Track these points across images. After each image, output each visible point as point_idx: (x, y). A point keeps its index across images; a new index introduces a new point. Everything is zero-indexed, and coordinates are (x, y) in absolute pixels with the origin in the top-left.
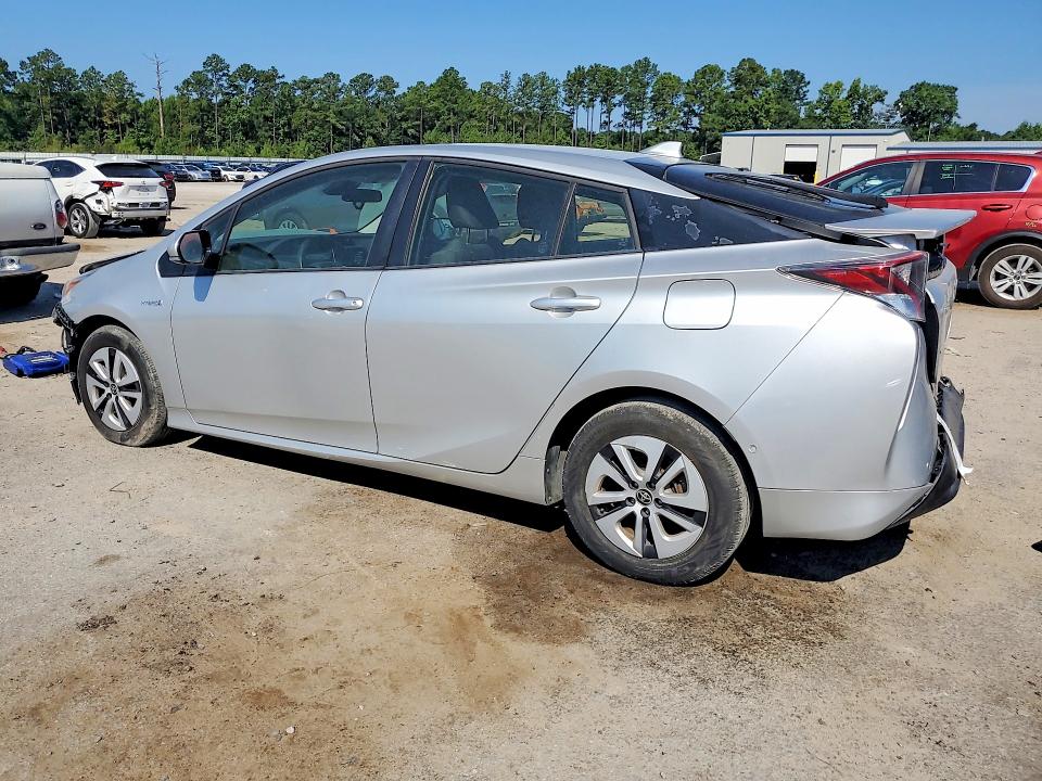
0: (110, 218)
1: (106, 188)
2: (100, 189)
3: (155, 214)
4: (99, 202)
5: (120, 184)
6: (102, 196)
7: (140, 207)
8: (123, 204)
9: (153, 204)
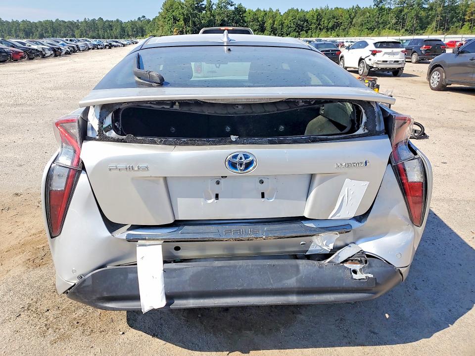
0: (373, 67)
1: (374, 53)
2: (372, 54)
3: (396, 66)
4: (370, 60)
5: (380, 52)
6: (372, 57)
7: (388, 63)
8: (380, 61)
9: (395, 62)
